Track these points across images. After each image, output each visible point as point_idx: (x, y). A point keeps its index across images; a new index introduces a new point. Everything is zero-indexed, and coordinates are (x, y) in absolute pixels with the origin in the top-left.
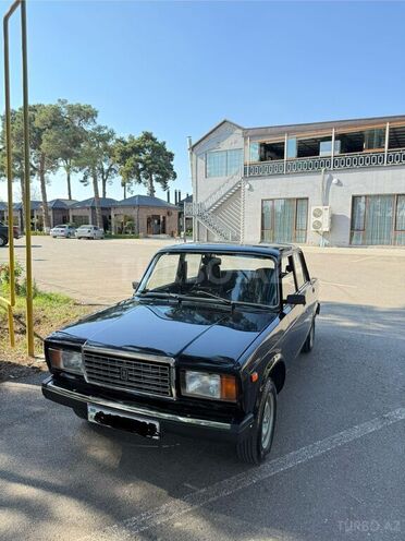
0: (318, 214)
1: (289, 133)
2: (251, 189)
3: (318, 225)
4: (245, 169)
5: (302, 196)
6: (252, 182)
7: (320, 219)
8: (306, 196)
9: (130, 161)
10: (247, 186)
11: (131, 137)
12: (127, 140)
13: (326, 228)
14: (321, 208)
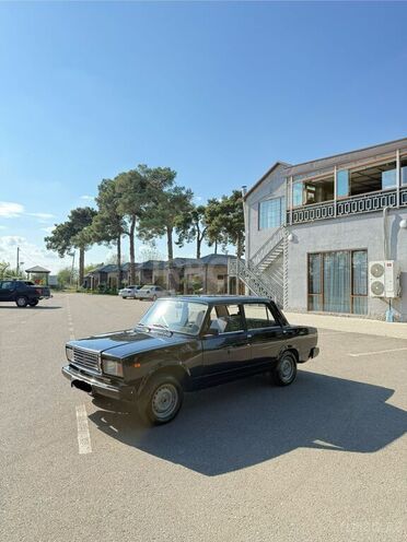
0: (379, 271)
1: (338, 165)
2: (294, 240)
3: (380, 288)
4: (288, 215)
5: (358, 247)
6: (296, 232)
7: (381, 279)
8: (363, 247)
9: (216, 220)
10: (290, 237)
11: (224, 198)
12: (220, 201)
13: (390, 293)
14: (381, 263)
